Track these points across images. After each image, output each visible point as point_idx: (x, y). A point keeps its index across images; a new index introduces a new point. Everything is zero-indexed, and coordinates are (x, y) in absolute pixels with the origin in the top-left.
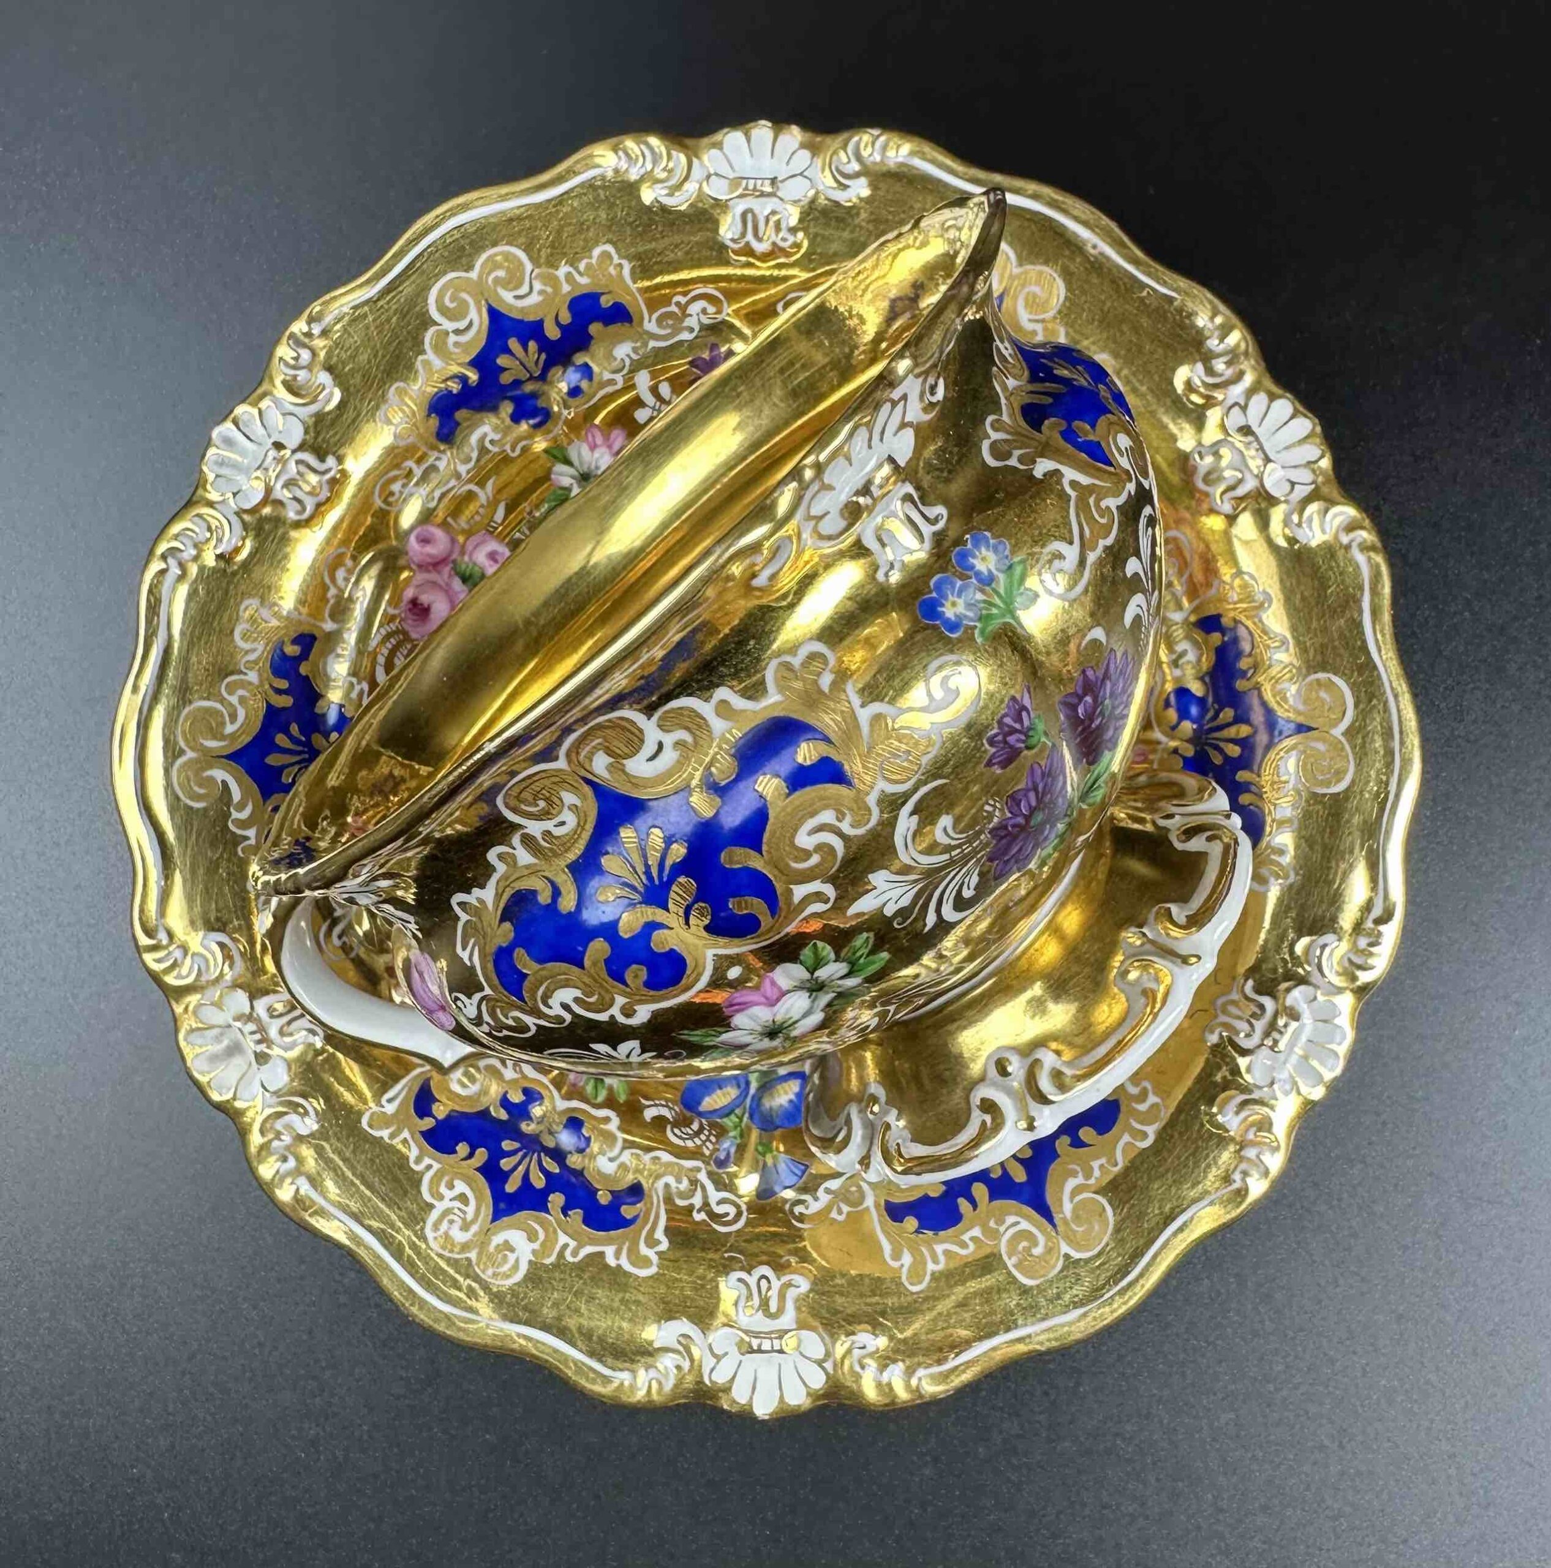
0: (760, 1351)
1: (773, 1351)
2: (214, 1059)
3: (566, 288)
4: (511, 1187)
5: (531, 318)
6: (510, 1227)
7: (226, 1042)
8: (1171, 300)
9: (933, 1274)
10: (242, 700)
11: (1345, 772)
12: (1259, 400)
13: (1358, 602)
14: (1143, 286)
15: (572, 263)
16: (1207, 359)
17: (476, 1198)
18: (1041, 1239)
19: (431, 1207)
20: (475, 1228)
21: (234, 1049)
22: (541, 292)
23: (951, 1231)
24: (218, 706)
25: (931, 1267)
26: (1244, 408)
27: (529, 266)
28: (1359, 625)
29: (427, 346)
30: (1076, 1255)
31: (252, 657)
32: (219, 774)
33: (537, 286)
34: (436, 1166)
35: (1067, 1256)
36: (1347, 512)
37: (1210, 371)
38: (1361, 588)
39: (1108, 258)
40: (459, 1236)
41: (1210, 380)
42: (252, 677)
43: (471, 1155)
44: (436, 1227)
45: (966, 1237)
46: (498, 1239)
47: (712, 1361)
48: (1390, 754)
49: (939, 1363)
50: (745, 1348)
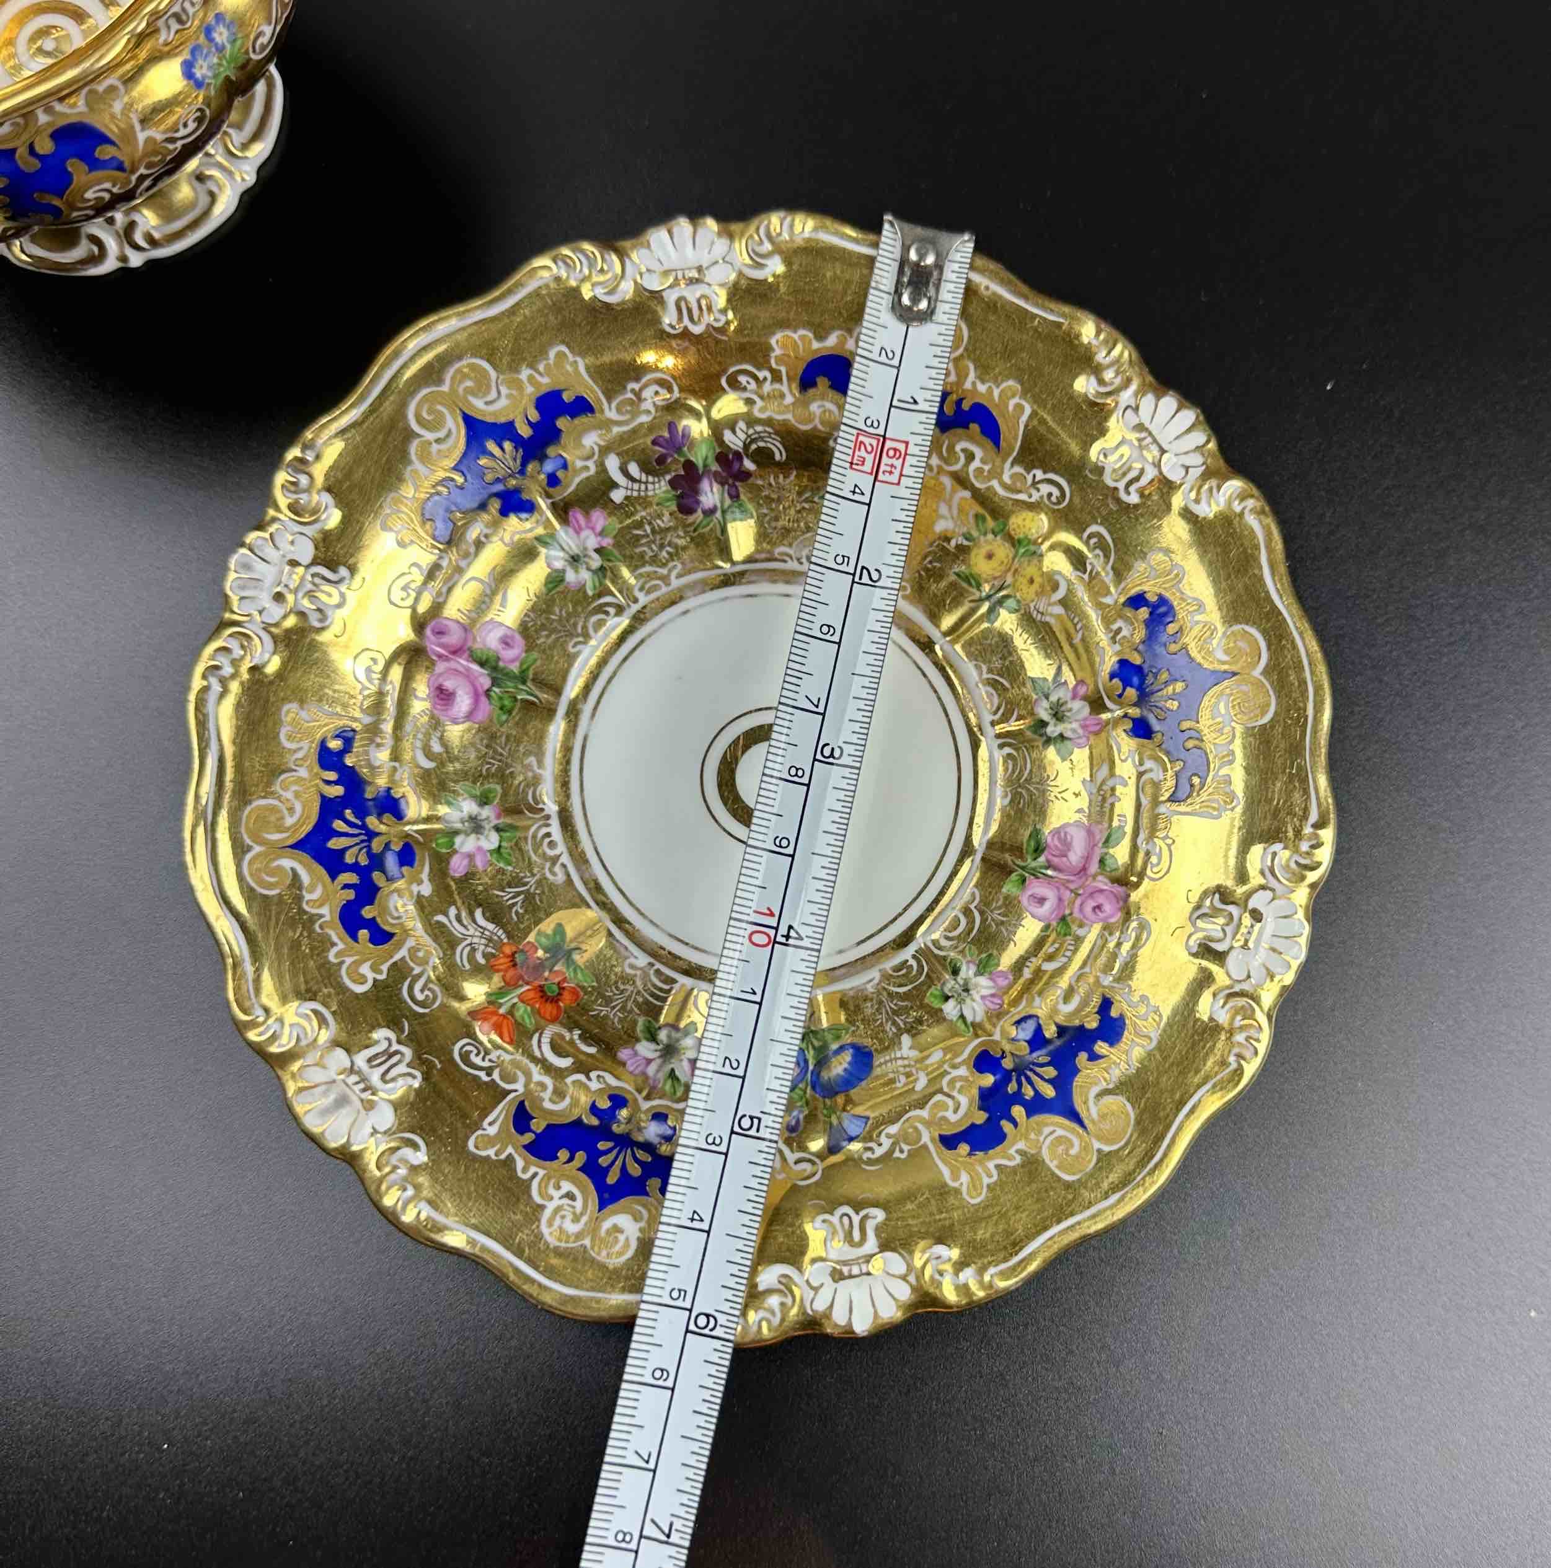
0: (851, 1277)
1: (862, 1274)
2: (326, 1112)
3: (529, 389)
4: (612, 1179)
5: (502, 420)
6: (616, 1213)
7: (332, 1097)
8: (1059, 325)
9: (988, 1186)
10: (297, 795)
11: (1268, 705)
12: (1148, 401)
13: (1257, 560)
14: (1034, 316)
15: (532, 366)
16: (1097, 371)
17: (582, 1192)
18: (1076, 1142)
19: (542, 1207)
20: (584, 1219)
21: (342, 1101)
22: (508, 396)
23: (999, 1149)
24: (275, 802)
25: (986, 1181)
26: (1136, 409)
27: (493, 374)
28: (1261, 579)
29: (413, 457)
30: (1107, 1149)
31: (300, 755)
32: (287, 863)
33: (504, 390)
34: (542, 1172)
35: (1099, 1151)
36: (1235, 485)
37: (1101, 382)
38: (1257, 547)
39: (1000, 297)
41: (1103, 390)
42: (303, 773)
43: (571, 1159)
44: (550, 1223)
45: (1012, 1151)
46: (607, 1225)
47: (812, 1293)
48: (1303, 683)
49: (1005, 1260)
50: (838, 1276)
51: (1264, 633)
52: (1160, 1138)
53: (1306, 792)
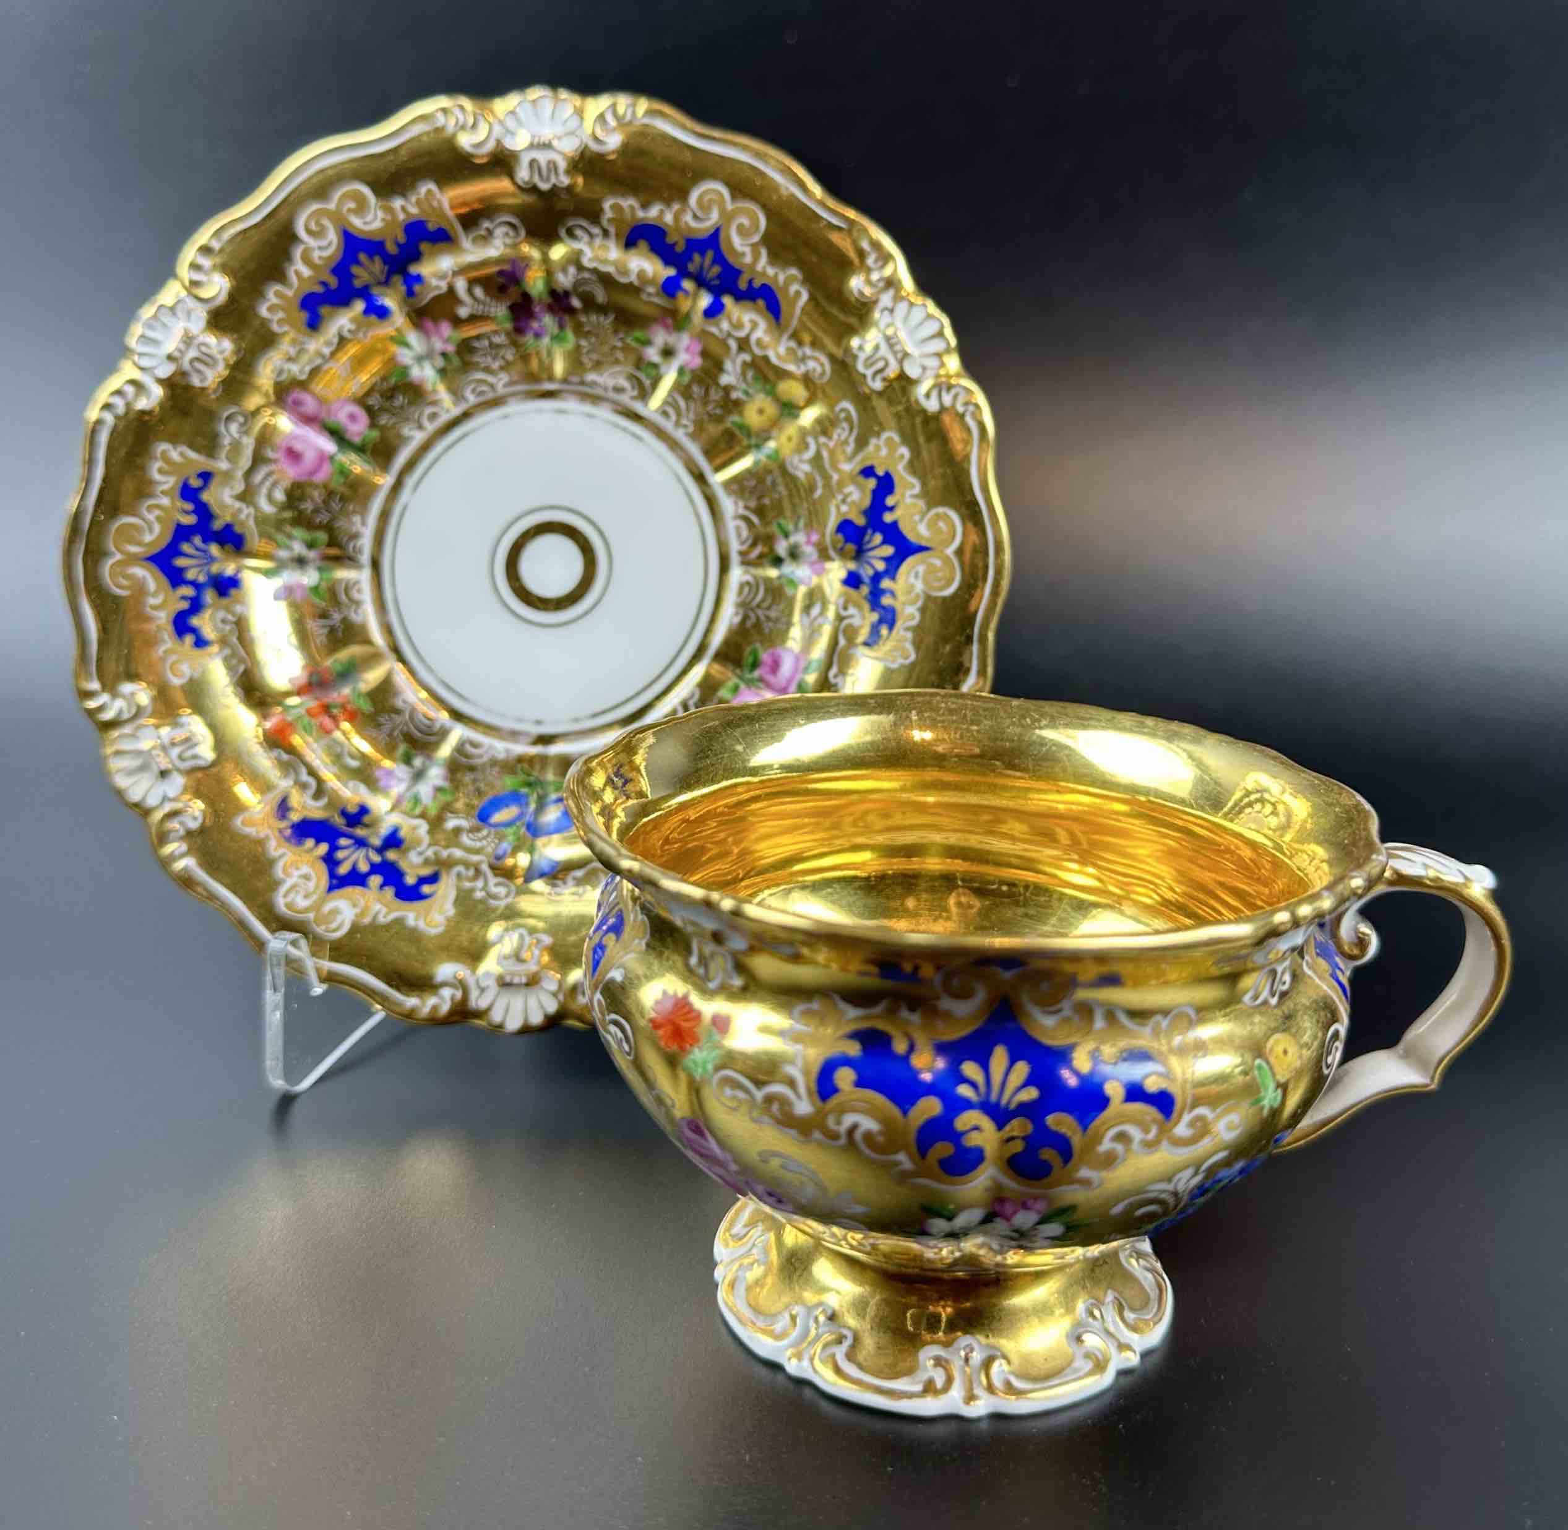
2: (130, 774)
3: (401, 216)
4: (343, 870)
5: (375, 238)
6: (341, 897)
10: (158, 518)
11: (954, 580)
12: (903, 306)
15: (404, 197)
16: (865, 273)
17: (317, 876)
19: (282, 882)
20: (314, 897)
22: (382, 220)
24: (140, 521)
26: (892, 311)
27: (373, 199)
28: (968, 472)
29: (296, 257)
31: (166, 487)
32: (140, 571)
33: (379, 214)
34: (289, 854)
37: (867, 283)
40: (302, 903)
41: (867, 290)
42: (166, 501)
43: (316, 847)
44: (285, 895)
46: (330, 905)
50: (501, 982)
51: (962, 516)
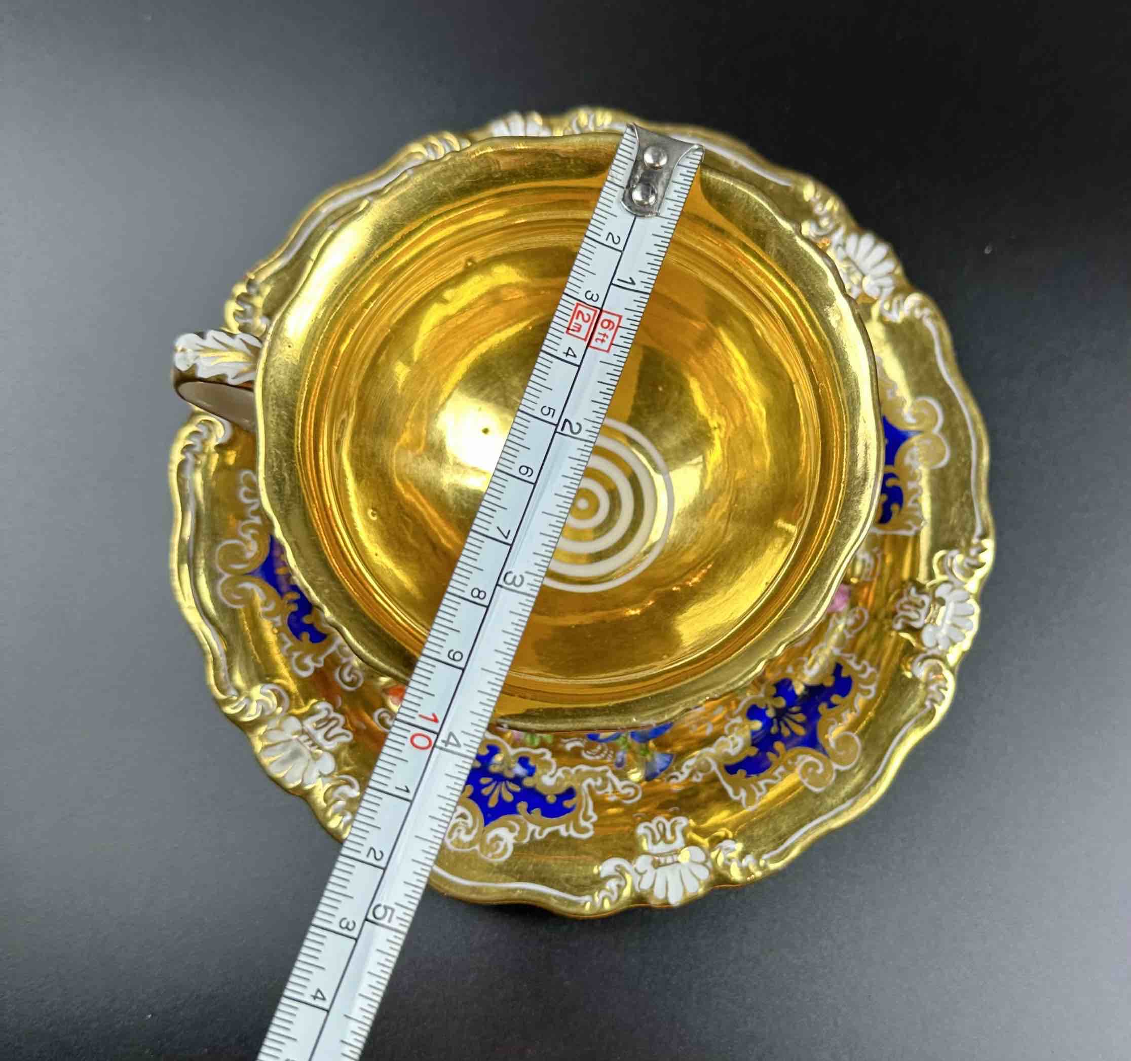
0: (666, 865)
1: (673, 863)
2: (285, 762)
4: (492, 803)
6: (496, 827)
7: (289, 752)
8: (788, 188)
11: (944, 452)
12: (852, 240)
13: (932, 350)
14: (771, 183)
17: (472, 813)
18: (820, 765)
20: (475, 832)
21: (297, 754)
23: (766, 773)
24: (238, 542)
25: (758, 795)
30: (842, 768)
32: (246, 586)
36: (915, 298)
37: (819, 227)
39: (746, 169)
40: (466, 838)
44: (450, 835)
45: (775, 774)
46: (491, 835)
47: (639, 878)
48: (968, 438)
49: (775, 849)
50: (657, 865)
51: (940, 402)
52: (879, 760)
53: (973, 514)
